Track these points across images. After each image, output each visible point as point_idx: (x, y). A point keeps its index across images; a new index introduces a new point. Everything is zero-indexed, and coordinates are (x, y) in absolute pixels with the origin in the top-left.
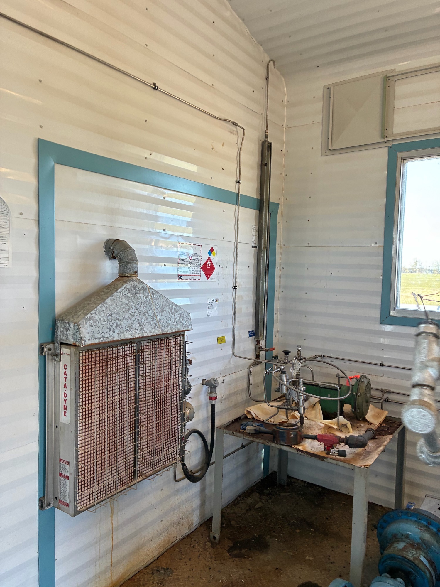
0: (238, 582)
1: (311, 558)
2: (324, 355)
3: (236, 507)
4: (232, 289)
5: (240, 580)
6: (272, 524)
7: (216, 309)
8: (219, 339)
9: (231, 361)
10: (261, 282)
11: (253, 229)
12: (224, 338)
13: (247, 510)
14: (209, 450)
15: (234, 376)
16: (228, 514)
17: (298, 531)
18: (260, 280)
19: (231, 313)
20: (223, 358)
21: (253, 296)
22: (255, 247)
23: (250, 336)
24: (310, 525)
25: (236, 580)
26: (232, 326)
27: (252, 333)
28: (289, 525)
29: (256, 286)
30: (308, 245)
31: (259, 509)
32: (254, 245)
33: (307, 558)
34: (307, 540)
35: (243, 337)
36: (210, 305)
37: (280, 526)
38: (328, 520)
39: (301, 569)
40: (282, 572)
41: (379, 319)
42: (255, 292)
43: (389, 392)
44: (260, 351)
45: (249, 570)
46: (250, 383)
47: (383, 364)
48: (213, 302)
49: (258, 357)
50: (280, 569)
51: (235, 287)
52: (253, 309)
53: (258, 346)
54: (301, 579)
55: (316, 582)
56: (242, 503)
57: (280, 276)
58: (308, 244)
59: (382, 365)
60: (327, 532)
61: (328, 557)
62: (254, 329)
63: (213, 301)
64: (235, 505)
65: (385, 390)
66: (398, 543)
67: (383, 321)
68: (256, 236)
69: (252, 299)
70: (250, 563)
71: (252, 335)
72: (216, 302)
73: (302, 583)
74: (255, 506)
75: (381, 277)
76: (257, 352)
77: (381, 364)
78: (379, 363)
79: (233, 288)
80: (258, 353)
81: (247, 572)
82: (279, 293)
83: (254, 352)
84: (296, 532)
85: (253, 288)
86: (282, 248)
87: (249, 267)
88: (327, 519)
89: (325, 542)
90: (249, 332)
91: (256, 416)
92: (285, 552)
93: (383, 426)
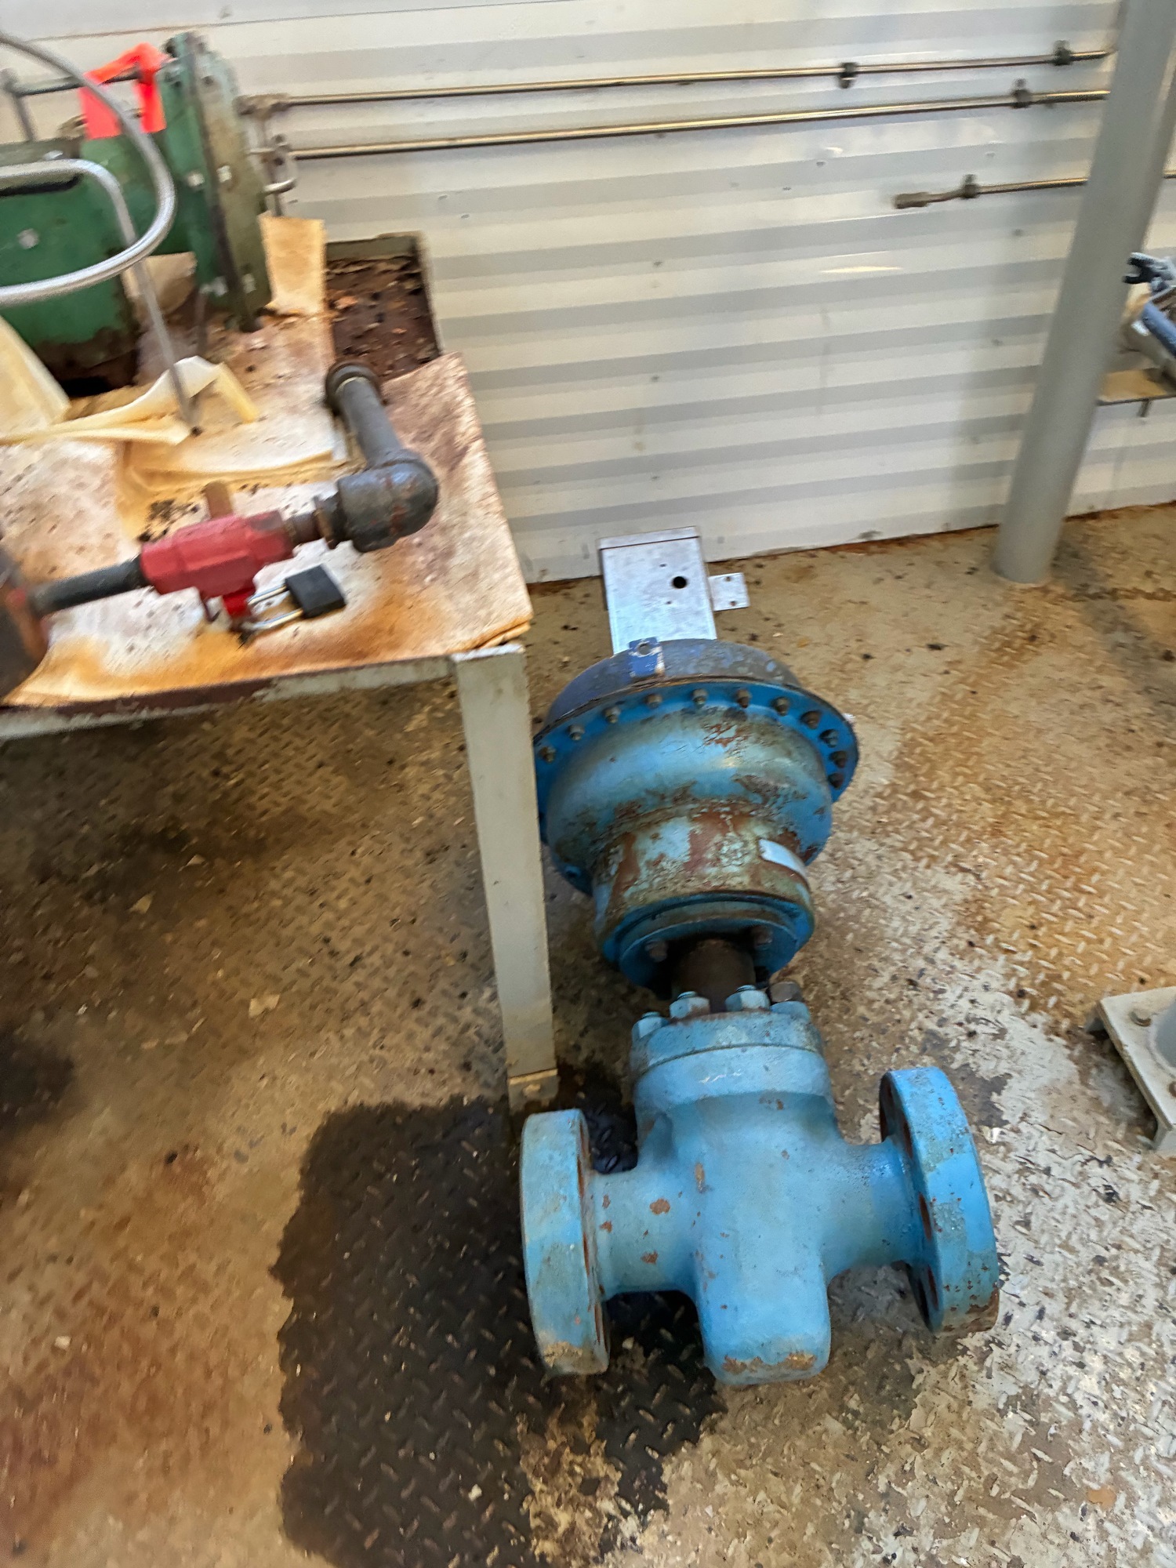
0: (42, 1366)
1: (272, 1001)
5: (44, 1348)
6: (17, 943)
17: (143, 905)
24: (172, 843)
25: (26, 1360)
28: (88, 897)
33: (255, 1008)
34: (202, 923)
37: (56, 932)
38: (227, 777)
39: (265, 1081)
40: (199, 1153)
43: (282, 108)
45: (53, 1258)
50: (186, 1148)
54: (293, 1130)
55: (354, 1099)
60: (252, 833)
61: (326, 950)
65: (262, 98)
66: (655, 837)
70: (34, 1222)
73: (305, 1146)
81: (50, 1278)
84: (140, 916)
88: (216, 773)
89: (274, 885)
92: (149, 1045)
93: (347, 310)
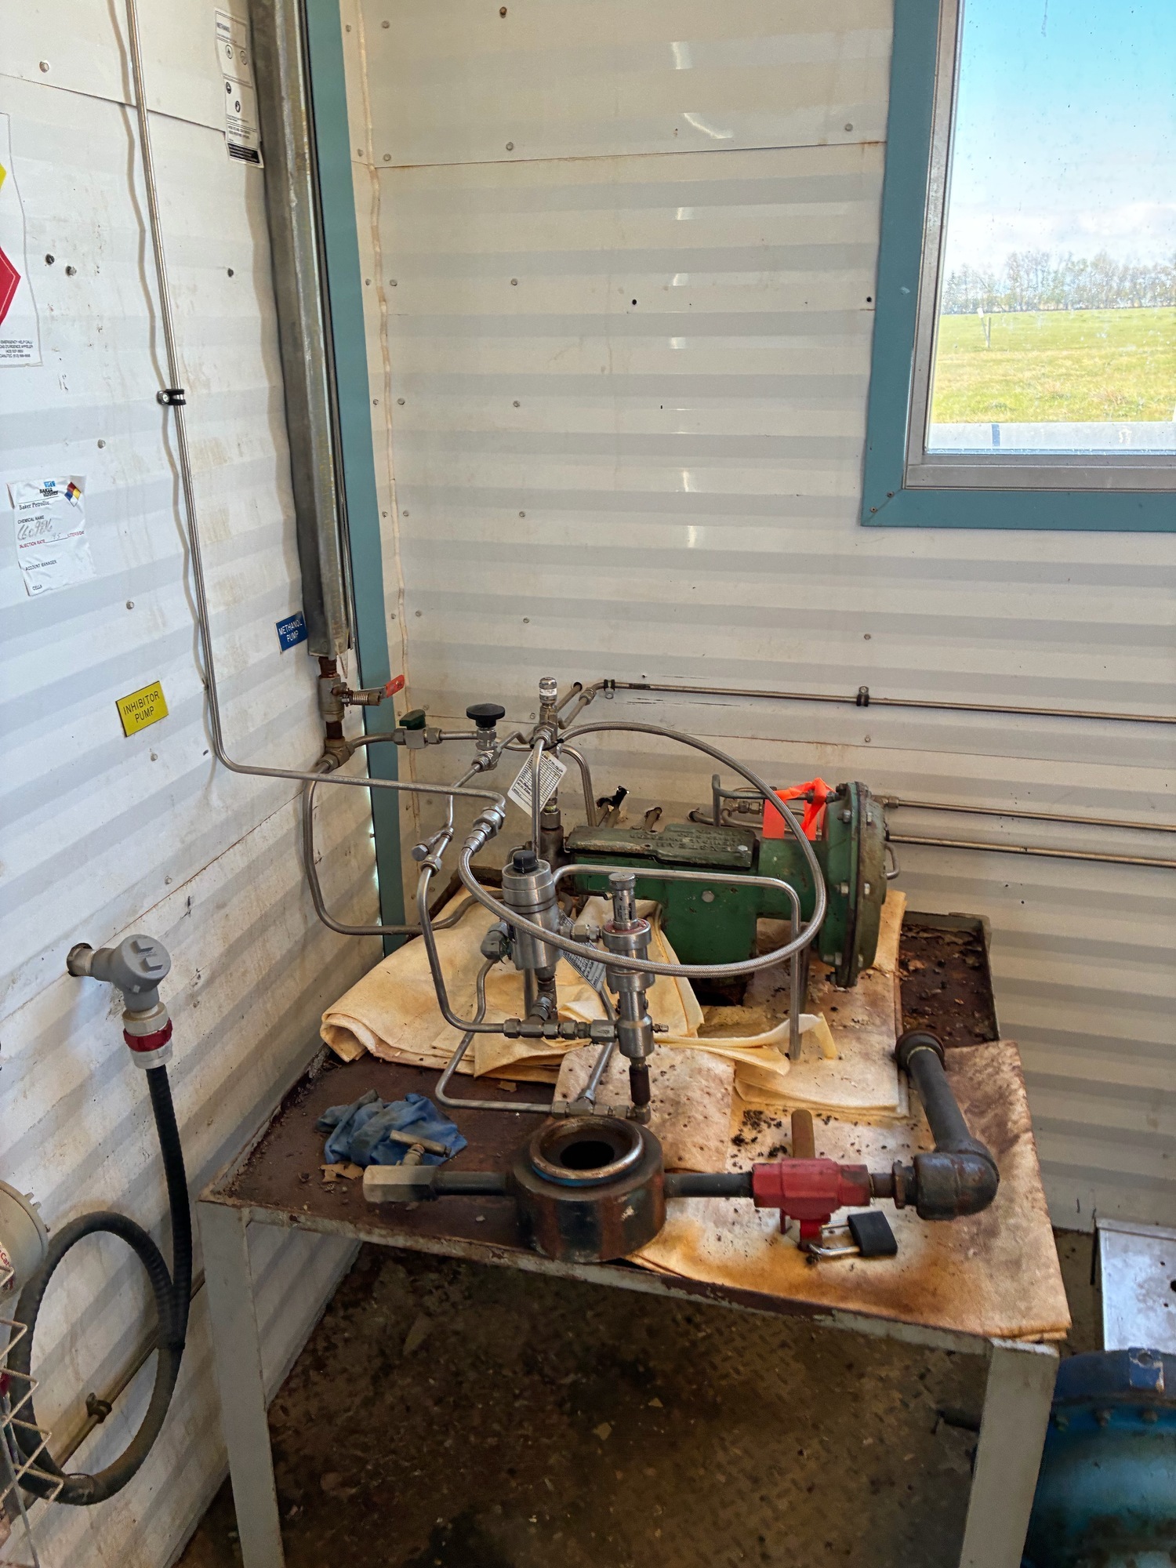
2: (613, 682)
3: (326, 1375)
4: (158, 408)
7: (81, 543)
8: (129, 709)
9: (215, 800)
10: (308, 357)
11: (223, 38)
12: (154, 693)
13: (375, 1380)
14: (171, 1272)
15: (236, 861)
16: (297, 1432)
18: (298, 346)
19: (173, 547)
20: (169, 798)
21: (275, 439)
22: (250, 156)
23: (285, 644)
24: (639, 1376)
26: (189, 621)
27: (291, 627)
28: (560, 1404)
29: (279, 383)
30: (508, 156)
31: (423, 1355)
32: (239, 141)
34: (650, 1472)
35: (254, 658)
36: (32, 525)
37: (528, 1429)
41: (854, 507)
42: (281, 415)
44: (341, 706)
46: (316, 855)
47: (867, 697)
48: (51, 500)
49: (333, 732)
51: (173, 398)
52: (284, 507)
53: (328, 684)
56: (346, 1340)
57: (384, 327)
58: (510, 147)
59: (863, 701)
60: (710, 1394)
62: (298, 608)
63: (48, 492)
64: (320, 1365)
67: (874, 511)
68: (241, 83)
69: (273, 454)
71: (294, 635)
72: (69, 495)
74: (403, 1341)
75: (871, 305)
76: (330, 713)
77: (859, 697)
78: (852, 692)
79: (160, 400)
80: (332, 719)
82: (389, 411)
83: (316, 715)
85: (267, 392)
86: (374, 174)
87: (230, 273)
89: (721, 1457)
90: (279, 625)
91: (381, 1042)
